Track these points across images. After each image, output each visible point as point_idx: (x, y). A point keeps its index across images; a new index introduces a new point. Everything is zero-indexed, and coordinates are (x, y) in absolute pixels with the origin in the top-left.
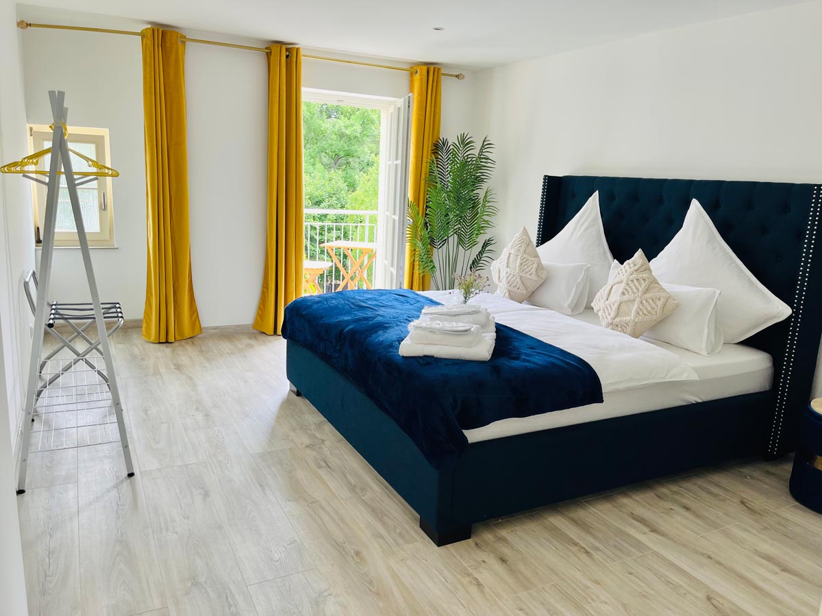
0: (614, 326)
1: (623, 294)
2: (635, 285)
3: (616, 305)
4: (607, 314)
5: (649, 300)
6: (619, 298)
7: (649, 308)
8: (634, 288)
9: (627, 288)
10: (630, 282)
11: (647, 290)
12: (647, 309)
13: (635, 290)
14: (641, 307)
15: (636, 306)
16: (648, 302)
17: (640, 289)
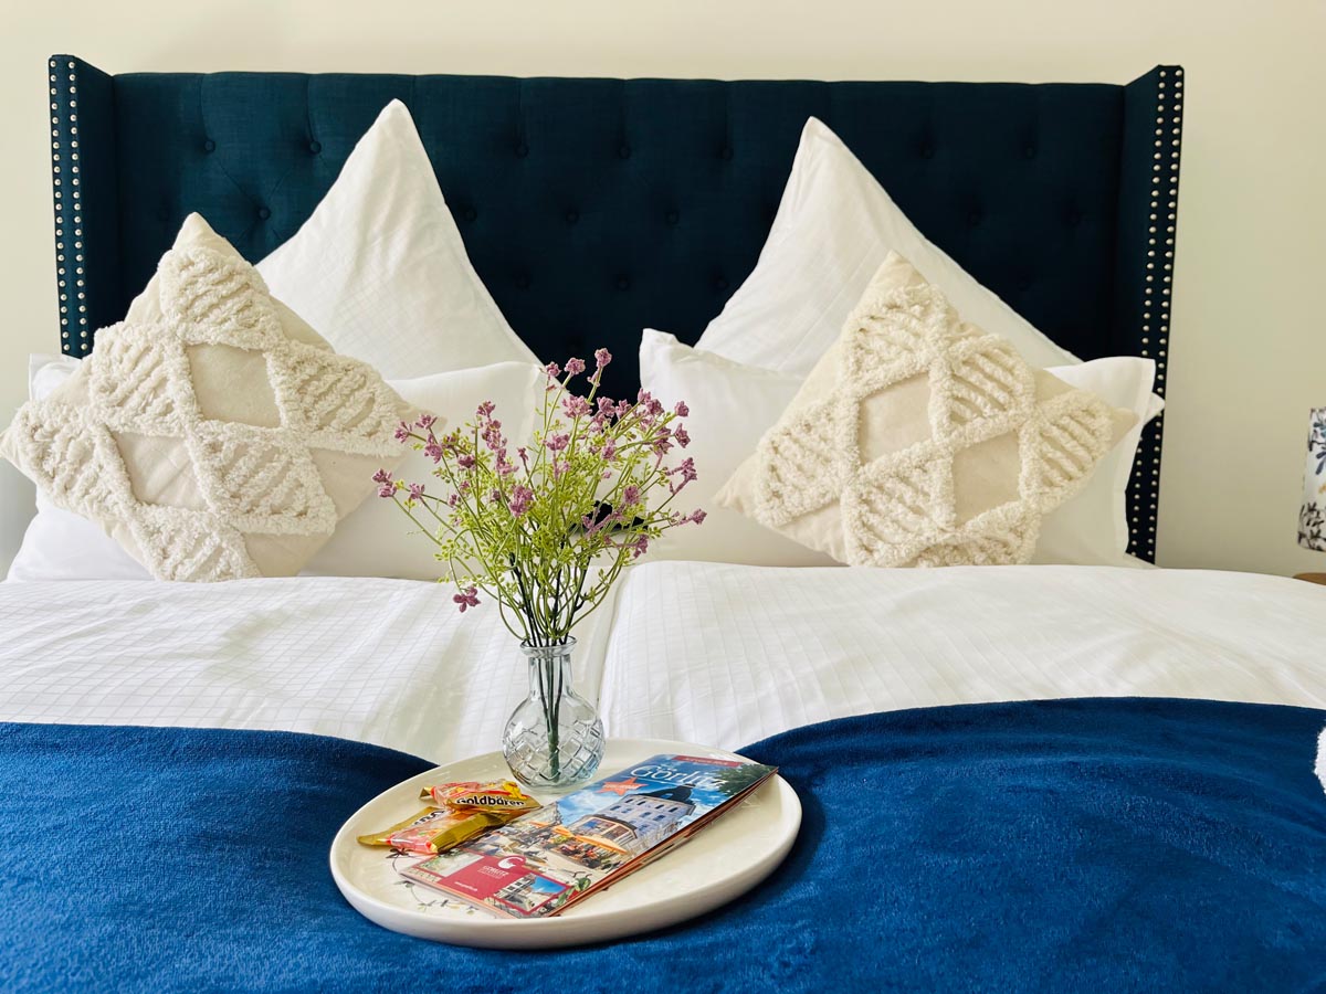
5: (1064, 422)
14: (1049, 453)
15: (1027, 455)
16: (1064, 429)
17: (1019, 388)
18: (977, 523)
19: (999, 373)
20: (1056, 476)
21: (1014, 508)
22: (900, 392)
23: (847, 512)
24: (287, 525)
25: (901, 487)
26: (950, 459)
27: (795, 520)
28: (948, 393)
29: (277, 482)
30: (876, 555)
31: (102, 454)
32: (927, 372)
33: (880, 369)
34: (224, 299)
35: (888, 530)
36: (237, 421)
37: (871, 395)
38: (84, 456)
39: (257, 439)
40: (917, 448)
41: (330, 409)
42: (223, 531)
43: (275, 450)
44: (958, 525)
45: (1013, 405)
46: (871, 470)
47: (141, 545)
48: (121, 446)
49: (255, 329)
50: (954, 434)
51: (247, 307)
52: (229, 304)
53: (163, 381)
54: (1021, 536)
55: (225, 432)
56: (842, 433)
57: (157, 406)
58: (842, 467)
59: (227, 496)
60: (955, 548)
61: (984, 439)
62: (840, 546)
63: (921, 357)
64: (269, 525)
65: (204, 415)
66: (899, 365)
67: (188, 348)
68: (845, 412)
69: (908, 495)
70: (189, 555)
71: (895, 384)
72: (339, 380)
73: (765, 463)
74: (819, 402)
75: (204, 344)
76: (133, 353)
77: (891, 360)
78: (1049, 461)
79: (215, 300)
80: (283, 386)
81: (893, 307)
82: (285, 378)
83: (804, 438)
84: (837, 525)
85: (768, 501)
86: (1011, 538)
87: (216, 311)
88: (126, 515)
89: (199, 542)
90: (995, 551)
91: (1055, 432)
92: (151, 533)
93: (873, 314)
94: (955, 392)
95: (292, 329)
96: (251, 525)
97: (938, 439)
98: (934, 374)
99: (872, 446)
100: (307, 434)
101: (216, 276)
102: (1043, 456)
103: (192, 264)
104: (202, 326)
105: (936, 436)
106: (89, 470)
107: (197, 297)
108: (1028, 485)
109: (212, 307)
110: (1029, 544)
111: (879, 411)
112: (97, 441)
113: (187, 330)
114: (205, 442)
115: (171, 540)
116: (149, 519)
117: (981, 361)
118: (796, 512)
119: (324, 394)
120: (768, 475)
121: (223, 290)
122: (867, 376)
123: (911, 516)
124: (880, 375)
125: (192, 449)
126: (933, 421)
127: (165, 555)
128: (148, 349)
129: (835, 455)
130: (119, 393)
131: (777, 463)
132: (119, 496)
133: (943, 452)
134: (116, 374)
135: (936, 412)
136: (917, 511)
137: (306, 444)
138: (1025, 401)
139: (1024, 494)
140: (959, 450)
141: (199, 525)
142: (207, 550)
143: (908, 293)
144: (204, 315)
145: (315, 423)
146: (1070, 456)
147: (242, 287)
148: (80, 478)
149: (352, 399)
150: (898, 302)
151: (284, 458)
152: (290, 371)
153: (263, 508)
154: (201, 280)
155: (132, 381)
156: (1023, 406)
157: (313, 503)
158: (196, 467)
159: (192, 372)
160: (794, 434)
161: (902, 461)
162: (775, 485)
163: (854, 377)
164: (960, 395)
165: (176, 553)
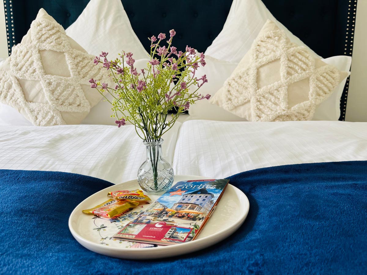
1: (289, 73)
3: (284, 90)
5: (324, 75)
8: (300, 63)
9: (292, 65)
10: (292, 58)
13: (304, 66)
16: (324, 77)
17: (310, 64)
18: (295, 108)
19: (304, 59)
20: (321, 93)
21: (307, 103)
22: (271, 65)
23: (253, 105)
24: (74, 109)
25: (271, 96)
26: (287, 87)
27: (236, 108)
28: (287, 65)
29: (70, 95)
30: (262, 118)
31: (15, 86)
32: (280, 59)
33: (264, 58)
34: (51, 35)
35: (266, 110)
36: (56, 75)
37: (261, 66)
38: (10, 87)
39: (63, 81)
40: (276, 83)
41: (86, 71)
42: (54, 111)
43: (69, 85)
44: (289, 108)
45: (308, 69)
46: (261, 91)
47: (29, 115)
48: (21, 83)
49: (62, 45)
50: (288, 79)
51: (59, 38)
52: (53, 37)
53: (32, 62)
54: (309, 112)
55: (53, 79)
56: (251, 79)
57: (31, 70)
58: (251, 90)
59: (54, 99)
60: (287, 116)
61: (298, 80)
62: (250, 116)
63: (278, 53)
64: (69, 109)
65: (46, 73)
66: (271, 56)
67: (40, 51)
68: (252, 73)
69: (273, 99)
70: (44, 118)
71: (269, 63)
72: (89, 62)
73: (226, 90)
74: (244, 69)
75: (45, 50)
76: (23, 53)
77: (268, 55)
78: (319, 88)
79: (48, 36)
80: (71, 64)
81: (269, 37)
82: (72, 61)
83: (239, 81)
84: (249, 109)
85: (227, 101)
86: (306, 113)
87: (49, 39)
88: (23, 105)
89: (47, 114)
90: (300, 117)
91: (322, 78)
92: (32, 111)
93: (262, 40)
94: (289, 65)
95: (73, 46)
96: (63, 109)
97: (283, 80)
98: (282, 59)
99: (261, 83)
100: (79, 79)
101: (48, 28)
102: (317, 86)
103: (41, 24)
104: (44, 44)
105: (282, 80)
106: (11, 91)
107: (43, 35)
108: (312, 96)
109: (47, 38)
110: (311, 114)
111: (264, 72)
112: (13, 82)
113: (39, 45)
114: (47, 82)
115: (38, 114)
116: (31, 107)
117: (298, 55)
118: (236, 105)
119: (84, 66)
120: (227, 93)
121: (51, 32)
122: (260, 60)
123: (273, 106)
124: (264, 60)
125: (42, 84)
126: (282, 74)
127: (37, 118)
128: (27, 52)
129: (249, 86)
130: (19, 66)
131: (230, 89)
132: (21, 99)
133: (285, 85)
134: (18, 60)
135: (282, 71)
136: (276, 104)
137: (79, 82)
138: (312, 68)
139: (310, 99)
140: (290, 84)
141: (46, 108)
142: (49, 117)
143: (274, 33)
144: (45, 40)
145: (82, 76)
146: (326, 86)
147: (57, 32)
148: (9, 94)
149: (93, 68)
150: (270, 36)
151: (72, 87)
152: (73, 59)
153: (67, 103)
154: (44, 29)
155: (23, 62)
156: (311, 69)
157: (82, 102)
158: (44, 90)
159: (41, 59)
160: (236, 79)
161: (271, 88)
162: (229, 96)
163: (256, 61)
164: (290, 66)
165: (40, 118)
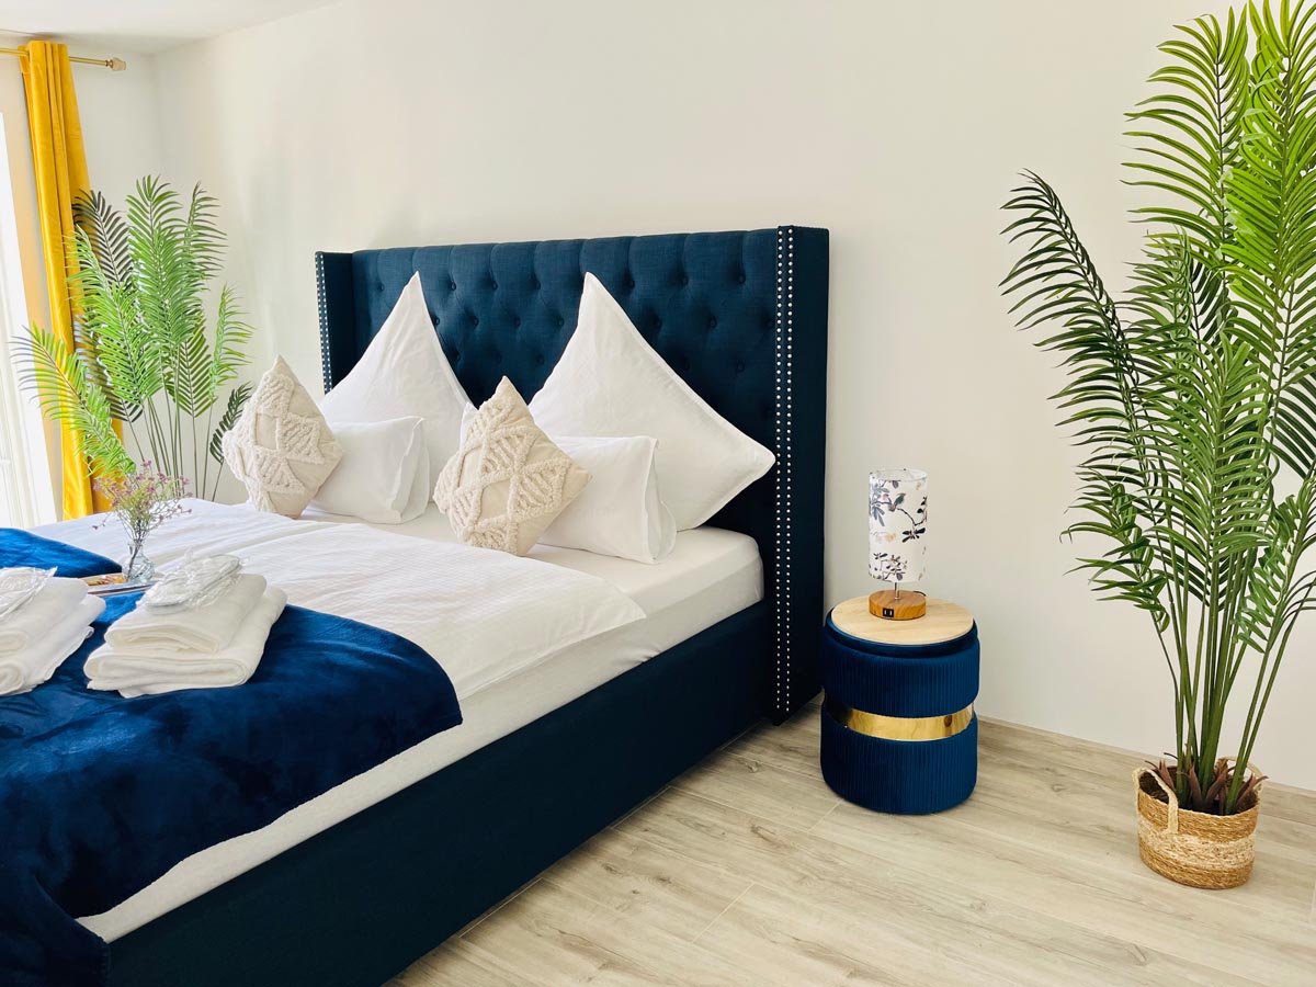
0: (479, 538)
2: (505, 451)
3: (477, 493)
4: (462, 516)
5: (534, 476)
6: (478, 479)
7: (538, 493)
8: (503, 455)
9: (491, 457)
10: (494, 446)
11: (527, 456)
12: (533, 495)
13: (507, 461)
14: (522, 492)
15: (512, 492)
16: (532, 480)
18: (483, 524)
19: (509, 448)
20: (524, 504)
21: (502, 517)
26: (480, 490)
28: (485, 457)
29: (276, 471)
32: (482, 445)
36: (265, 447)
39: (270, 454)
41: (294, 443)
42: (262, 491)
44: (475, 523)
45: (511, 465)
49: (277, 408)
51: (278, 398)
52: (272, 396)
57: (247, 438)
59: (263, 477)
64: (277, 490)
65: (257, 443)
75: (260, 414)
78: (522, 496)
79: (269, 395)
80: (280, 433)
82: (281, 429)
89: (258, 494)
95: (293, 407)
96: (270, 489)
99: (462, 479)
100: (285, 453)
102: (519, 493)
103: (268, 378)
104: (261, 406)
108: (510, 507)
109: (267, 398)
113: (257, 408)
119: (293, 437)
125: (253, 456)
137: (285, 457)
138: (516, 464)
140: (484, 486)
141: (256, 486)
144: (264, 401)
145: (288, 448)
149: (302, 439)
151: (278, 462)
152: (283, 426)
153: (274, 481)
155: (244, 427)
159: (256, 425)
